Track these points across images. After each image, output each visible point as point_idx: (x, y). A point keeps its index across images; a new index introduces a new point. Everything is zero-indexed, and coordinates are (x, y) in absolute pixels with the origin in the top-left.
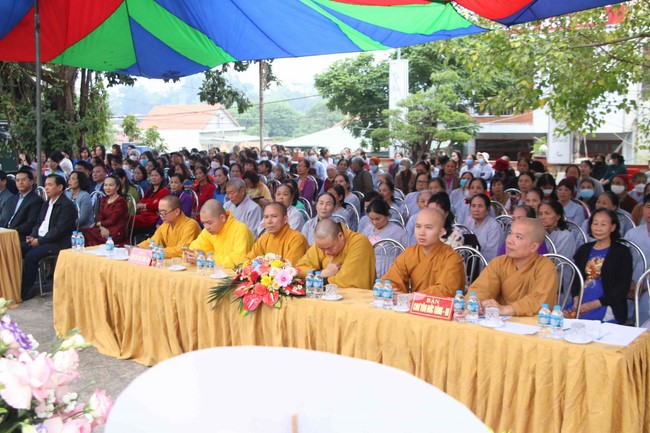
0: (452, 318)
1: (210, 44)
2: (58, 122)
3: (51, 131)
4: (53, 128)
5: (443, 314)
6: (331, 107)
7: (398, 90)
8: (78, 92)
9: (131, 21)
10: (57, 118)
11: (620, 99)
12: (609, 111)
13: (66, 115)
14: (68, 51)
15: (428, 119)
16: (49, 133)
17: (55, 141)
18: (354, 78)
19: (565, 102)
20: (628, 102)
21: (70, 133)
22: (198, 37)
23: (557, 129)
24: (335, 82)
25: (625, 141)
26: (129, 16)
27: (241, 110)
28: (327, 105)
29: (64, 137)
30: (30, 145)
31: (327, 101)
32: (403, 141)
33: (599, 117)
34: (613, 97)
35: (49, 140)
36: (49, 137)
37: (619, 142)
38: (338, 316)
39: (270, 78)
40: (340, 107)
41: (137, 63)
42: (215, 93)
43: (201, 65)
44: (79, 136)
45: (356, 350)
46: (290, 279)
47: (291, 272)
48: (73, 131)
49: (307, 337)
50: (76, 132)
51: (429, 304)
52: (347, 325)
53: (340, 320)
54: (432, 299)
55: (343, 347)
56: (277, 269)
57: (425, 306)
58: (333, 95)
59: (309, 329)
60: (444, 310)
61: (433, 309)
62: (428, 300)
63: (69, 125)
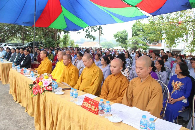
0: (98, 114)
1: (83, 22)
5: (94, 110)
6: (117, 41)
7: (130, 36)
8: (58, 35)
9: (65, 17)
10: (52, 40)
11: (182, 39)
12: (179, 42)
14: (52, 24)
15: (136, 43)
18: (122, 35)
19: (169, 39)
20: (184, 40)
22: (80, 20)
23: (167, 46)
24: (118, 36)
25: (182, 51)
26: (64, 16)
27: (94, 40)
29: (53, 44)
31: (116, 40)
32: (130, 48)
33: (177, 43)
34: (181, 39)
37: (181, 52)
38: (58, 102)
39: (102, 34)
40: (119, 41)
41: (67, 27)
42: (88, 36)
43: (81, 27)
44: (57, 44)
45: (62, 119)
46: (49, 83)
47: (50, 81)
48: (55, 43)
49: (50, 108)
50: (56, 43)
51: (90, 103)
52: (60, 107)
53: (58, 104)
54: (91, 101)
55: (59, 116)
56: (45, 79)
57: (88, 104)
58: (117, 38)
59: (50, 105)
60: (95, 108)
61: (91, 107)
62: (90, 102)
63: (55, 42)
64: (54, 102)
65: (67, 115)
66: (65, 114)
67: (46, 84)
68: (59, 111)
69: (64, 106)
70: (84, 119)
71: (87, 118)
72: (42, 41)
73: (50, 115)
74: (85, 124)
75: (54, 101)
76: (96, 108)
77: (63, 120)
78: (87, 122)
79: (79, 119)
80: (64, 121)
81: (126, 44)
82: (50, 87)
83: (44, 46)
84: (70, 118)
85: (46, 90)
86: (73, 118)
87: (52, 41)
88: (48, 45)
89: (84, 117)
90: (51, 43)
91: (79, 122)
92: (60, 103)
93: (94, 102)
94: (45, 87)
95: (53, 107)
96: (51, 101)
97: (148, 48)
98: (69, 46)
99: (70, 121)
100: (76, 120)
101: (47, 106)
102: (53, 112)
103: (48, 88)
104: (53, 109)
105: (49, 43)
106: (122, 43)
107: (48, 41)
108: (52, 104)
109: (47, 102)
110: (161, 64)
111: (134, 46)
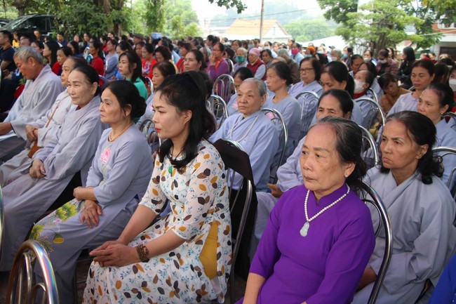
3: (88, 20)
4: (90, 18)
6: (327, 16)
10: (95, 11)
13: (103, 9)
16: (88, 22)
17: (92, 28)
21: (103, 22)
27: (239, 11)
28: (325, 15)
31: (325, 11)
36: (88, 25)
40: (334, 17)
44: (113, 26)
48: (106, 22)
50: (110, 22)
58: (329, 8)
63: (103, 17)
81: (352, 26)
87: (95, 15)
88: (80, 27)
90: (90, 22)
97: (437, 41)
105: (84, 21)
107: (80, 14)
110: (420, 142)
111: (376, 34)
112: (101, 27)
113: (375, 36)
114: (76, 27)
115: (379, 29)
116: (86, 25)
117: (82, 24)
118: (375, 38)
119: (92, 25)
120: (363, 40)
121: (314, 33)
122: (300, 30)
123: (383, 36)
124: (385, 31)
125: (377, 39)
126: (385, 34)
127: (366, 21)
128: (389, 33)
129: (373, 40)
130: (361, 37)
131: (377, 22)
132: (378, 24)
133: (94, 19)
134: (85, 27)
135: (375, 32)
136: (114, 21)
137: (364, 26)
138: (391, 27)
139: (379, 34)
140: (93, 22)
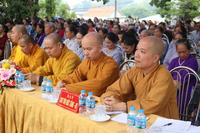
0: (78, 112)
2: (24, 6)
3: (20, 10)
4: (21, 9)
5: (74, 107)
10: (24, 5)
13: (28, 4)
16: (20, 11)
17: (22, 15)
21: (29, 11)
27: (104, 3)
30: (12, 16)
35: (20, 14)
36: (20, 13)
38: (24, 102)
44: (34, 13)
45: (30, 127)
46: (10, 75)
47: (13, 71)
48: (30, 11)
49: (12, 114)
50: (32, 11)
51: (68, 99)
52: (27, 109)
53: (24, 105)
54: (70, 95)
55: (24, 123)
56: (5, 69)
57: (65, 100)
59: (13, 109)
60: (75, 104)
61: (69, 103)
62: (68, 96)
63: (28, 8)
64: (18, 103)
65: (37, 119)
66: (33, 120)
67: (5, 76)
68: (25, 115)
69: (33, 108)
70: (59, 122)
71: (64, 120)
72: (4, 5)
73: (11, 125)
74: (61, 130)
75: (18, 101)
76: (77, 104)
77: (31, 129)
78: (64, 127)
79: (54, 124)
80: (32, 131)
82: (12, 81)
83: (7, 15)
84: (41, 124)
85: (5, 86)
86: (45, 123)
87: (23, 7)
88: (16, 14)
89: (59, 119)
90: (22, 11)
91: (53, 128)
92: (27, 104)
93: (73, 96)
94: (3, 81)
95: (16, 111)
96: (14, 102)
98: (57, 16)
99: (41, 129)
100: (49, 124)
101: (7, 112)
102: (17, 120)
103: (8, 82)
104: (17, 115)
105: (18, 11)
106: (162, 7)
107: (15, 6)
108: (16, 106)
109: (7, 105)
111: (182, 13)
112: (28, 14)
113: (182, 14)
114: (13, 14)
115: (184, 10)
116: (19, 13)
117: (16, 12)
118: (182, 15)
119: (23, 13)
120: (175, 17)
121: (139, 14)
122: (130, 12)
123: (186, 14)
124: (188, 11)
125: (183, 16)
126: (188, 13)
127: (177, 6)
128: (190, 12)
129: (181, 17)
130: (174, 15)
131: (183, 6)
132: (184, 7)
133: (23, 9)
134: (18, 14)
135: (182, 12)
136: (34, 11)
137: (176, 9)
138: (191, 9)
139: (185, 13)
140: (23, 11)
